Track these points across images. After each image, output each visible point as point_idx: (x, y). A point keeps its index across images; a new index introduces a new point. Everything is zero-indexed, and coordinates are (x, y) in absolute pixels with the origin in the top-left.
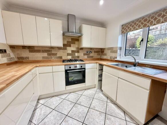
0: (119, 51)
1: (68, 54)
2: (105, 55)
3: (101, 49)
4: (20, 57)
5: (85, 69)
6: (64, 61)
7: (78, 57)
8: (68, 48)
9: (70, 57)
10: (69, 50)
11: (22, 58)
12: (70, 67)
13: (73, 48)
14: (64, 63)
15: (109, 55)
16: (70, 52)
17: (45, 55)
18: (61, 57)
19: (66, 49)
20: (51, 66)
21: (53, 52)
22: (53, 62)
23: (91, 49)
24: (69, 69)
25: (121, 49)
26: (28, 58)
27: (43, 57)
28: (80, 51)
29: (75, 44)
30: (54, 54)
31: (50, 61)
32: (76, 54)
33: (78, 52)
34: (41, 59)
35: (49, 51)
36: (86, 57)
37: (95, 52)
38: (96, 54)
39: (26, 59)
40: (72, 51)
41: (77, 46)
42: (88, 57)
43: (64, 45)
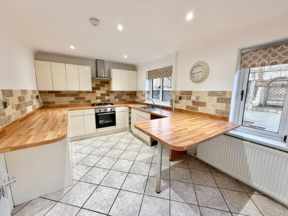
0: (147, 95)
1: (97, 98)
2: (137, 98)
3: (134, 92)
4: (46, 102)
5: (115, 112)
6: (93, 105)
7: (109, 100)
8: (97, 91)
9: (99, 101)
10: (98, 93)
11: (48, 103)
12: (100, 111)
13: (103, 91)
14: (94, 107)
15: (140, 98)
16: (100, 96)
17: (73, 99)
18: (89, 101)
19: (94, 92)
20: (81, 109)
21: (81, 96)
22: (81, 106)
23: (122, 92)
24: (99, 112)
25: (148, 92)
26: (54, 102)
27: (70, 102)
28: (110, 94)
29: (104, 86)
30: (82, 98)
31: (78, 105)
32: (106, 98)
33: (108, 95)
34: (68, 104)
35: (76, 95)
36: (117, 100)
37: (127, 95)
38: (129, 96)
39: (52, 103)
40: (102, 94)
41: (106, 89)
42: (119, 100)
43: (93, 88)
